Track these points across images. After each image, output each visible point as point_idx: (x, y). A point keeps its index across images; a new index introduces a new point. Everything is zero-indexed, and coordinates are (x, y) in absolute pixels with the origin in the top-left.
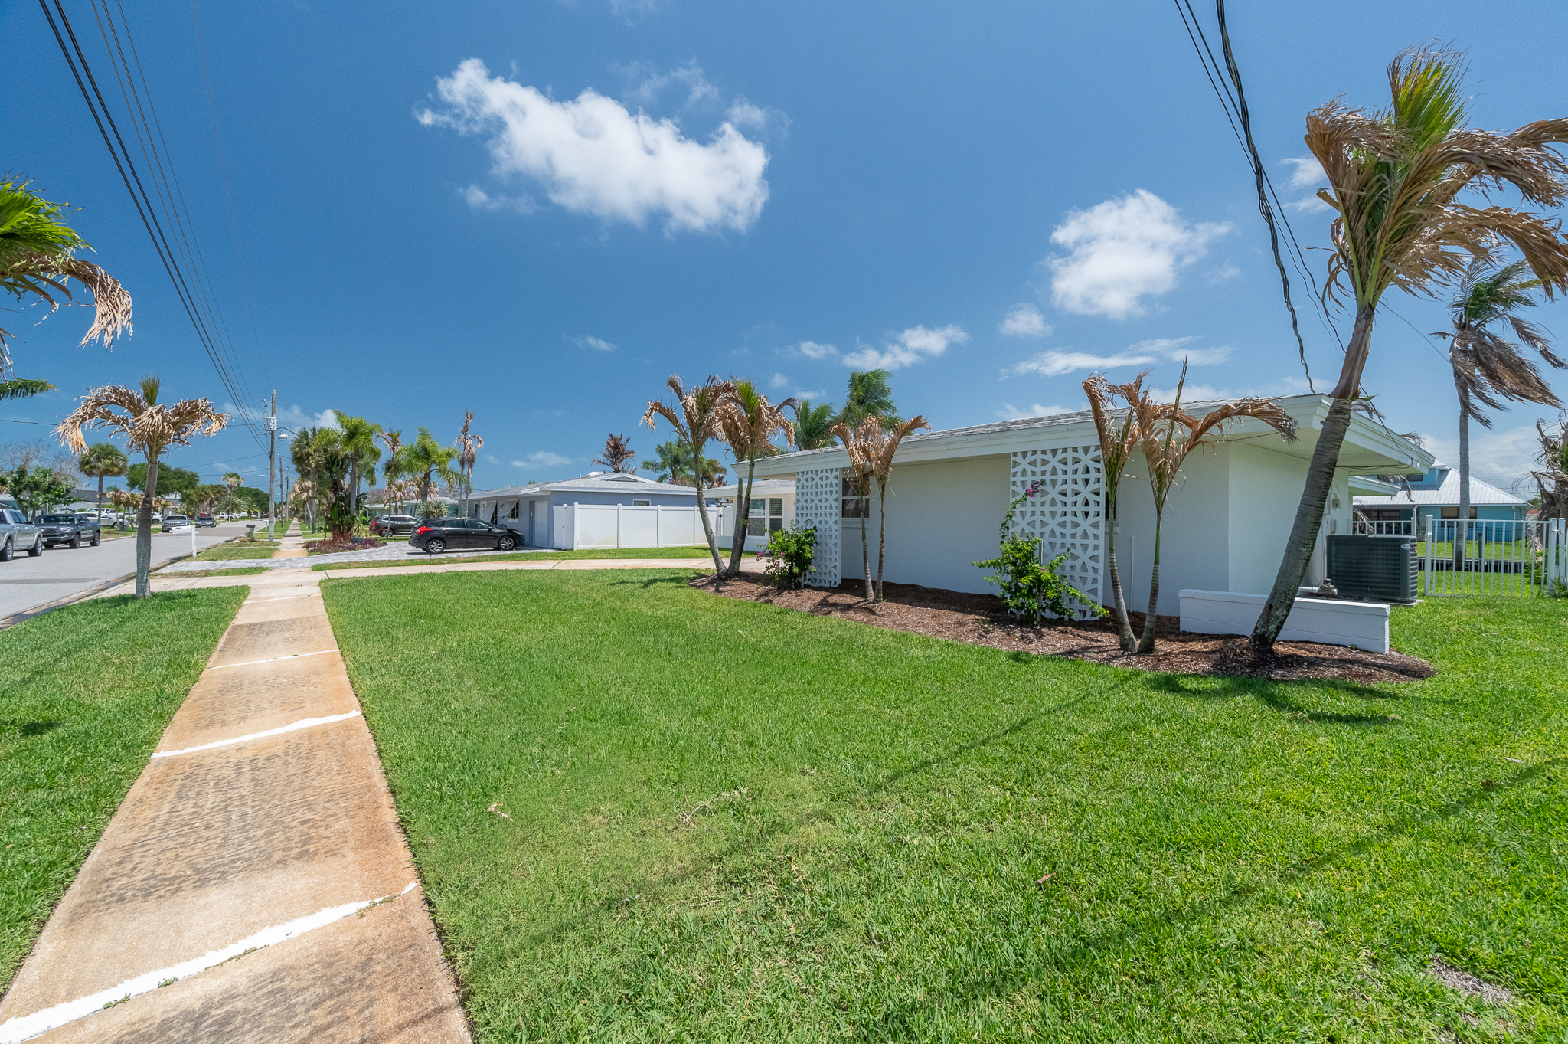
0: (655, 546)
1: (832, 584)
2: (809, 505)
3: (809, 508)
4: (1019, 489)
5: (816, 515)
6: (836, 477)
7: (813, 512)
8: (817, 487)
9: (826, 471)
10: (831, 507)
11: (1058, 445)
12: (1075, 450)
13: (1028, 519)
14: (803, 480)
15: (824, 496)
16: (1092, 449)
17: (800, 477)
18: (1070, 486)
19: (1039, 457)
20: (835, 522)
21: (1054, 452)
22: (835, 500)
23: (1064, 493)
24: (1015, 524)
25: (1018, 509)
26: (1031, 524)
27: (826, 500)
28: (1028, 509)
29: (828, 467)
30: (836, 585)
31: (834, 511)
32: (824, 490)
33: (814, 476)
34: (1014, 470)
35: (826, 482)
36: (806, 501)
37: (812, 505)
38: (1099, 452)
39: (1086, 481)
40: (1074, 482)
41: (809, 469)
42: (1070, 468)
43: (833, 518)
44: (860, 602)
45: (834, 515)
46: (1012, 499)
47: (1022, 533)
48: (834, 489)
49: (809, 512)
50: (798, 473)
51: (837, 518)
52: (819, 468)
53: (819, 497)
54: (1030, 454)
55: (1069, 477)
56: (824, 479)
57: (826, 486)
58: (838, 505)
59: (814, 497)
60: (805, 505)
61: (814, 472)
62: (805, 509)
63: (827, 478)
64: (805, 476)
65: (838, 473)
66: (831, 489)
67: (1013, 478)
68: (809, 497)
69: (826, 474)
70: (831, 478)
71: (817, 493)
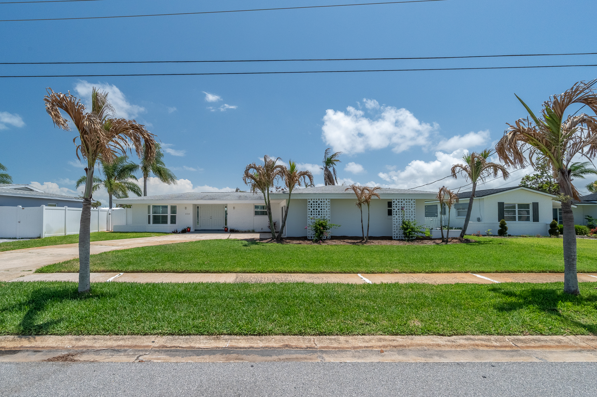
1: (328, 238)
2: (315, 211)
3: (315, 212)
4: (395, 208)
5: (319, 214)
6: (329, 202)
7: (318, 213)
8: (319, 204)
9: (324, 199)
10: (327, 212)
11: (405, 198)
12: (409, 199)
13: (398, 215)
14: (311, 202)
15: (323, 208)
16: (413, 200)
17: (310, 201)
18: (408, 208)
19: (400, 201)
20: (329, 217)
21: (404, 200)
22: (329, 209)
23: (407, 209)
24: (394, 217)
25: (395, 213)
26: (399, 217)
27: (324, 209)
28: (398, 213)
29: (325, 198)
30: (330, 238)
31: (328, 213)
32: (323, 206)
33: (318, 200)
34: (393, 203)
35: (324, 203)
36: (314, 209)
37: (316, 211)
38: (415, 201)
39: (412, 207)
40: (409, 207)
41: (315, 198)
42: (408, 203)
43: (328, 215)
44: (362, 241)
45: (328, 214)
46: (393, 211)
47: (397, 219)
48: (328, 205)
49: (315, 213)
50: (309, 199)
51: (330, 215)
52: (320, 198)
53: (320, 208)
54: (398, 200)
55: (408, 206)
56: (323, 202)
57: (324, 204)
58: (330, 211)
59: (318, 208)
60: (313, 211)
61: (318, 199)
62: (313, 212)
63: (324, 202)
64: (313, 200)
65: (330, 200)
66: (327, 206)
67: (394, 205)
68: (315, 208)
69: (324, 200)
70: (326, 202)
71: (319, 207)
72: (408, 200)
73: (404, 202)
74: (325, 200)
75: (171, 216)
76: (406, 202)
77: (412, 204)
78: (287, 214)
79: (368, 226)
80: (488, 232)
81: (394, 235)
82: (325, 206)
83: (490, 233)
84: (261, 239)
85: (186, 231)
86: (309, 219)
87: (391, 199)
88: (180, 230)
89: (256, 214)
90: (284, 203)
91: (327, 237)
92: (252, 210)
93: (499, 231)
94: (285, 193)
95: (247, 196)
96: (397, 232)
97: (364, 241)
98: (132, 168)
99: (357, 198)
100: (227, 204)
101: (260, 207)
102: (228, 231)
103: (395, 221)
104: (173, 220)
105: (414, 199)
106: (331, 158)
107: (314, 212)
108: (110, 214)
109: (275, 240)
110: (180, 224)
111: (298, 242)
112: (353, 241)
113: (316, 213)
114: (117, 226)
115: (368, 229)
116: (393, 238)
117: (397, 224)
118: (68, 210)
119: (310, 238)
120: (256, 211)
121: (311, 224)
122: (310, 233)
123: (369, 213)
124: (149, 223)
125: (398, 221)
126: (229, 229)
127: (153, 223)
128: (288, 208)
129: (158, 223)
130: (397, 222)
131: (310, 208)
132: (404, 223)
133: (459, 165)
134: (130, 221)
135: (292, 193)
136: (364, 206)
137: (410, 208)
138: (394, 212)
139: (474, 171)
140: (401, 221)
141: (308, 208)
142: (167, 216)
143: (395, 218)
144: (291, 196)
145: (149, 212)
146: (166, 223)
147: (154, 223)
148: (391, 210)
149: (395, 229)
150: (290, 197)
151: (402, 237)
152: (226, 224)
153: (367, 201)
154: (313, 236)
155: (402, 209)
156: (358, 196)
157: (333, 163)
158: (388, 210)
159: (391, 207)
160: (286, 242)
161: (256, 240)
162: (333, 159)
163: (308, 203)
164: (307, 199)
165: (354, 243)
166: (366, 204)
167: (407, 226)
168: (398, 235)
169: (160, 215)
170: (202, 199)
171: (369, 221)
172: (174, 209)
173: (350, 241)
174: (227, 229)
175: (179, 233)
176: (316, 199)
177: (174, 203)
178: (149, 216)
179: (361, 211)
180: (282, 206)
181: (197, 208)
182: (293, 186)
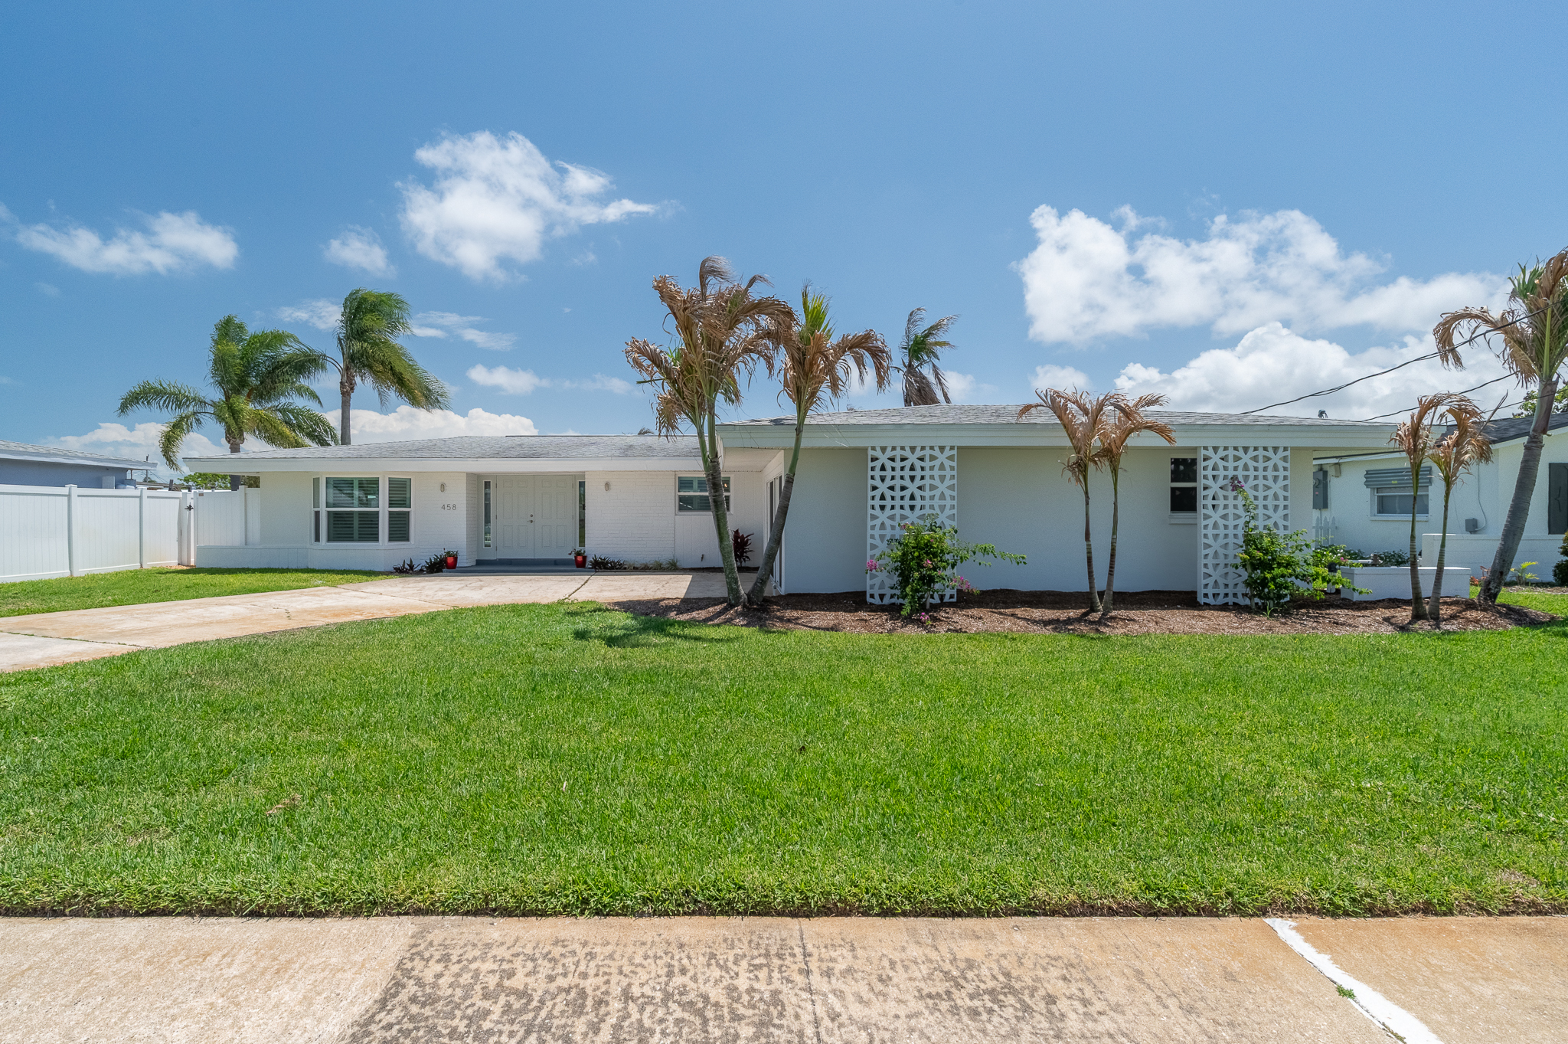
0: (66, 573)
1: (947, 599)
2: (898, 493)
3: (898, 498)
4: (1210, 482)
5: (912, 508)
6: (951, 458)
7: (907, 503)
8: (912, 468)
9: (932, 448)
10: (942, 497)
11: (1251, 444)
12: (1265, 449)
13: (1221, 511)
14: (883, 459)
15: (927, 482)
16: (1281, 449)
17: (878, 453)
18: (1261, 482)
19: (1231, 453)
20: (952, 517)
21: (1246, 449)
22: (951, 488)
23: (1256, 488)
24: (1207, 517)
25: (1209, 502)
26: (1225, 517)
27: (933, 487)
28: (1221, 502)
29: (937, 443)
30: (954, 600)
31: (948, 502)
32: (927, 473)
33: (907, 453)
34: (1201, 464)
35: (932, 463)
36: (892, 488)
37: (903, 493)
38: (1288, 453)
39: (1276, 478)
40: (1265, 478)
41: (898, 443)
42: (1261, 465)
43: (948, 512)
44: (1086, 614)
45: (948, 507)
46: (1201, 493)
47: (1215, 526)
48: (948, 473)
49: (898, 503)
50: (873, 448)
51: (955, 511)
52: (919, 443)
53: (918, 482)
54: (1221, 450)
55: (1261, 473)
56: (927, 458)
57: (932, 468)
58: (955, 494)
59: (907, 482)
60: (888, 494)
61: (908, 449)
62: (888, 498)
63: (933, 458)
64: (889, 453)
65: (955, 452)
66: (942, 473)
67: (1203, 471)
68: (898, 483)
69: (932, 452)
70: (942, 458)
71: (912, 478)
72: (1261, 453)
73: (1246, 458)
74: (937, 452)
75: (390, 513)
76: (1255, 459)
77: (1275, 468)
78: (787, 507)
79: (1113, 556)
80: (1524, 570)
81: (1204, 588)
82: (936, 473)
83: (1529, 576)
84: (688, 604)
85: (442, 566)
86: (873, 527)
87: (1195, 449)
88: (421, 562)
89: (681, 509)
90: (776, 467)
91: (942, 597)
92: (670, 494)
93: (1558, 567)
94: (783, 424)
95: (654, 446)
96: (1216, 575)
97: (1095, 616)
98: (307, 363)
99: (1068, 443)
100: (582, 475)
101: (695, 485)
102: (588, 565)
103: (1210, 532)
104: (400, 529)
105: (1285, 449)
106: (927, 336)
107: (893, 498)
108: (190, 508)
109: (739, 608)
110: (422, 545)
111: (828, 618)
112: (1050, 614)
113: (902, 503)
114: (210, 548)
115: (1112, 567)
116: (1202, 600)
117: (1216, 546)
118: (79, 496)
119: (877, 601)
120: (682, 499)
121: (883, 546)
122: (880, 583)
123: (1115, 504)
124: (317, 539)
125: (1222, 531)
126: (590, 559)
127: (329, 539)
128: (790, 481)
129: (349, 538)
130: (1216, 536)
131: (877, 482)
132: (1250, 541)
133: (1475, 312)
134: (255, 534)
135: (807, 421)
136: (1099, 476)
137: (1270, 483)
138: (1203, 500)
139: (1551, 331)
140: (1240, 532)
141: (870, 482)
142: (377, 513)
143: (1210, 522)
144: (804, 434)
145: (316, 503)
146: (374, 537)
147: (331, 538)
148: (1195, 489)
149: (1210, 566)
150: (798, 440)
151: (1235, 595)
152: (582, 541)
153: (1110, 454)
154: (888, 592)
155: (1235, 485)
156: (1072, 436)
157: (932, 353)
158: (1173, 490)
159: (1195, 480)
160: (781, 619)
161: (669, 608)
162: (931, 340)
163: (870, 464)
164: (865, 449)
165: (1058, 621)
166: (1106, 466)
167: (1266, 552)
168: (1222, 586)
169: (352, 513)
170: (497, 455)
171: (1114, 532)
172: (400, 491)
173: (1037, 613)
174: (585, 558)
175: (421, 572)
176: (903, 448)
177: (400, 468)
178: (317, 514)
179: (1086, 493)
180: (771, 478)
181: (484, 487)
182: (813, 394)
